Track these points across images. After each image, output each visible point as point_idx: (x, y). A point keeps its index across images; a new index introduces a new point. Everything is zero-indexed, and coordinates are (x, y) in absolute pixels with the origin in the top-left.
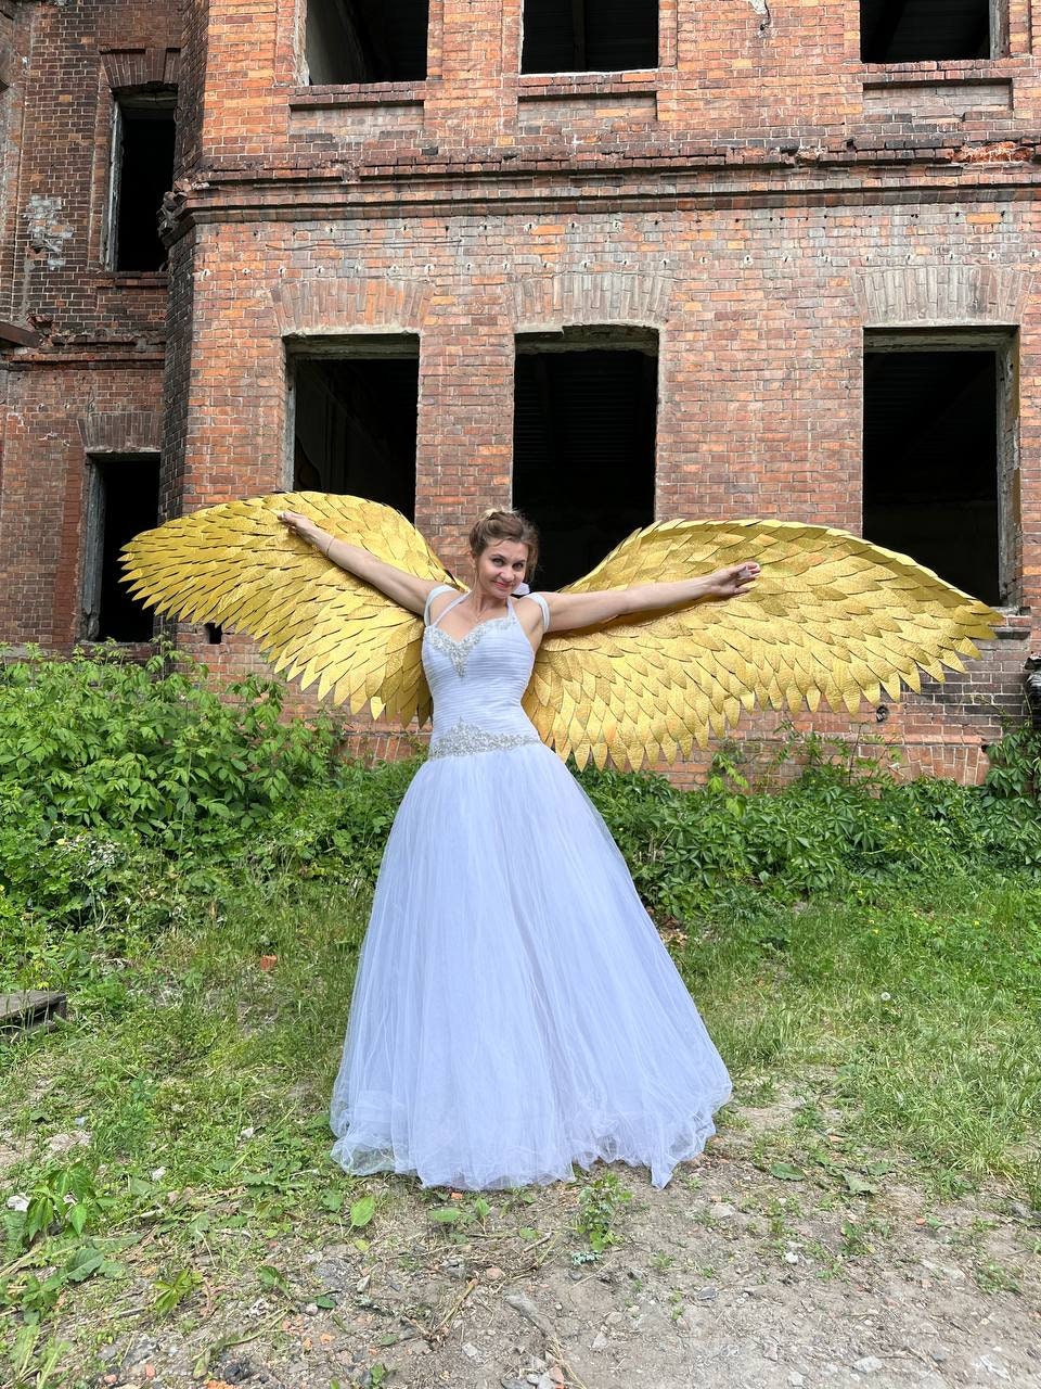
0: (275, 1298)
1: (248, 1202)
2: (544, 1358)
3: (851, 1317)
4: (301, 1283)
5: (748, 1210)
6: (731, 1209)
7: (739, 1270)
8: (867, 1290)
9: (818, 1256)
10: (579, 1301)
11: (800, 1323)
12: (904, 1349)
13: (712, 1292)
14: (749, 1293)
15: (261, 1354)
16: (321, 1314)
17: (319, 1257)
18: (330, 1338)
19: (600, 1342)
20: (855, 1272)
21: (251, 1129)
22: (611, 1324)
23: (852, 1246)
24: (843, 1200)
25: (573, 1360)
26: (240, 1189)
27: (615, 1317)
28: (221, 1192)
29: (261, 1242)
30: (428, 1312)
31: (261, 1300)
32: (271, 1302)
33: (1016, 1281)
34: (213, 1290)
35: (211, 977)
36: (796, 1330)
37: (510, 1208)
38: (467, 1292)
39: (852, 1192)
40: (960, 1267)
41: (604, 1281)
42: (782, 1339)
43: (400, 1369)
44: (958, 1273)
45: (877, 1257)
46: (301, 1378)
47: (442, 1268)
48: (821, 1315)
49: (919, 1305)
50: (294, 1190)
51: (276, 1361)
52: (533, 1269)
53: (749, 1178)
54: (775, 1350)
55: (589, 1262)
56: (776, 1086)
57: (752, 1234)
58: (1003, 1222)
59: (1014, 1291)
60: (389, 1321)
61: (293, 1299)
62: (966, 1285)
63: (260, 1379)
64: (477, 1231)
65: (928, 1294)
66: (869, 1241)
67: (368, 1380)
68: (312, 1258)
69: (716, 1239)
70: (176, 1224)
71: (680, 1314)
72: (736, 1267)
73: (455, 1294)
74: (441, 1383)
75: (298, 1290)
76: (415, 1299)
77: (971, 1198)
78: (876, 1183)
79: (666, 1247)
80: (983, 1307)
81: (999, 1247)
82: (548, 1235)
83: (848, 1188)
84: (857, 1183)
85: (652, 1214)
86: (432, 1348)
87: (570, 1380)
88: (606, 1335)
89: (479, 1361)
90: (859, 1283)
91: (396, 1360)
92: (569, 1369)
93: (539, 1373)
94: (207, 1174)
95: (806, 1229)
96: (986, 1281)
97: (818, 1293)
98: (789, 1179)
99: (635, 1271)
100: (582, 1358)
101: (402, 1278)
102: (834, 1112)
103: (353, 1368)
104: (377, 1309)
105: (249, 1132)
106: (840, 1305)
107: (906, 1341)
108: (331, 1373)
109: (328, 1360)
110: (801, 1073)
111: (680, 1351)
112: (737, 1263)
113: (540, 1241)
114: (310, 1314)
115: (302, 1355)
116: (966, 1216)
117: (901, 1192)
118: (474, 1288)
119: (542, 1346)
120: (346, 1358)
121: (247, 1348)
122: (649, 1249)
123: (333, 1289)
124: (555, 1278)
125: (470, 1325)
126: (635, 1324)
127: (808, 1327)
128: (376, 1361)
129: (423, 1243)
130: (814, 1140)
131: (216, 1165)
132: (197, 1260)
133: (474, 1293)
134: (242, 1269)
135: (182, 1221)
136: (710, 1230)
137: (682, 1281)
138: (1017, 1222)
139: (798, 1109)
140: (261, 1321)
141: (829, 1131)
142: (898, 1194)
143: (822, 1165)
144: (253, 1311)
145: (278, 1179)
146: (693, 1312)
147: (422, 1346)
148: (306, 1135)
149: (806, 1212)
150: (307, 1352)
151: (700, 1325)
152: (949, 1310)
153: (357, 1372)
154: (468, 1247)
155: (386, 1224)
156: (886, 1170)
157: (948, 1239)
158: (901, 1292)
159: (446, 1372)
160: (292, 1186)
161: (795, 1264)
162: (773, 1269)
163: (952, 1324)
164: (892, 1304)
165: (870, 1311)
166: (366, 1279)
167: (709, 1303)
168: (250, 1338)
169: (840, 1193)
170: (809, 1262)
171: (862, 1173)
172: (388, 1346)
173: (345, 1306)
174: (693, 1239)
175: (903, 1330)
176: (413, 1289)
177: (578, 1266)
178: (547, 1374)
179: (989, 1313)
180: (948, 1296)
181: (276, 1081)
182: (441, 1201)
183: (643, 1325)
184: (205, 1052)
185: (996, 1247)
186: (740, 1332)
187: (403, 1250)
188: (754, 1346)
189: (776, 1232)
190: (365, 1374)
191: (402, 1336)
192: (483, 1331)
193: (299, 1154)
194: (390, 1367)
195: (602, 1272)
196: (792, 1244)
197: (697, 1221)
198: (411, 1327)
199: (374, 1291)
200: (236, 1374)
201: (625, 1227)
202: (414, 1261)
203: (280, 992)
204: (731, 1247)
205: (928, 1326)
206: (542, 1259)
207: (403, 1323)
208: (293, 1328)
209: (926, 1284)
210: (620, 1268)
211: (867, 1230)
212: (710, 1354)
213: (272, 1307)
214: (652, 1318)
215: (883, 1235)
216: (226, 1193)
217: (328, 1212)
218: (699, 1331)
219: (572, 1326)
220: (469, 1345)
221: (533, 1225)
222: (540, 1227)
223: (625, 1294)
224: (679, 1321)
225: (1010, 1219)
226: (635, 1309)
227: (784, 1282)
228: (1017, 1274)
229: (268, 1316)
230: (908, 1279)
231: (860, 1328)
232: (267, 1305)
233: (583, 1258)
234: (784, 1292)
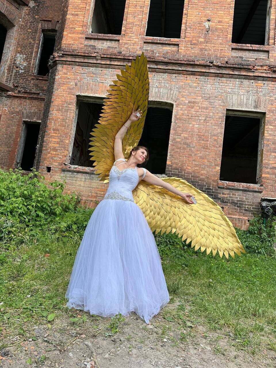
0: (21, 336)
1: (23, 313)
2: (90, 359)
3: (177, 356)
4: (30, 333)
5: (157, 327)
6: (153, 327)
7: (150, 342)
8: (183, 350)
9: (173, 340)
10: (104, 345)
11: (162, 356)
12: (189, 366)
13: (141, 347)
14: (151, 348)
15: (13, 350)
16: (33, 342)
17: (37, 327)
18: (34, 348)
19: (107, 356)
20: (181, 345)
21: (30, 295)
22: (111, 352)
23: (183, 339)
24: (184, 328)
25: (98, 359)
26: (21, 309)
27: (113, 350)
28: (16, 310)
29: (23, 323)
30: (62, 344)
31: (17, 337)
32: (20, 337)
33: (225, 352)
34: (5, 333)
35: (31, 257)
36: (161, 358)
37: (92, 321)
38: (74, 340)
39: (187, 326)
40: (210, 347)
41: (113, 341)
42: (156, 360)
43: (50, 357)
44: (209, 348)
45: (189, 342)
46: (22, 357)
47: (69, 333)
48: (169, 355)
49: (197, 355)
50: (36, 311)
51: (16, 352)
52: (94, 336)
53: (160, 320)
54: (154, 362)
55: (110, 336)
56: (175, 299)
57: (157, 333)
58: (226, 338)
59: (223, 354)
60: (51, 345)
61: (26, 337)
62: (211, 352)
63: (10, 356)
64: (82, 325)
65: (200, 353)
66: (188, 338)
67: (40, 359)
68: (35, 328)
69: (146, 334)
70: (1, 316)
71: (131, 351)
72: (150, 341)
73: (71, 340)
74: (60, 362)
75: (28, 335)
76: (60, 341)
77: (219, 331)
78: (194, 325)
79: (132, 334)
80: (214, 358)
81: (223, 344)
82: (101, 328)
83: (186, 325)
84: (189, 324)
85: (131, 326)
86: (60, 353)
87: (96, 365)
88: (109, 354)
89: (73, 357)
90: (182, 348)
91: (50, 355)
92: (96, 362)
93: (88, 362)
94: (14, 305)
95: (172, 334)
96: (217, 351)
97: (170, 350)
98: (171, 321)
99: (122, 339)
100: (101, 360)
101: (58, 335)
102: (189, 307)
103: (37, 356)
104: (48, 342)
105: (29, 296)
106: (175, 353)
107: (190, 364)
108: (30, 356)
109: (31, 353)
110: (183, 297)
111: (128, 360)
112: (150, 340)
113: (98, 329)
114: (30, 341)
115: (24, 351)
116: (216, 335)
117: (200, 328)
118: (76, 339)
119: (91, 355)
120: (36, 353)
121: (10, 348)
122: (127, 334)
123: (38, 336)
124: (99, 339)
125: (73, 348)
126: (118, 352)
127: (165, 358)
128: (43, 354)
129: (66, 327)
130: (181, 313)
131: (17, 303)
132: (4, 325)
133: (76, 340)
134: (15, 328)
135: (3, 316)
136: (145, 331)
137: (134, 343)
138: (230, 338)
139: (179, 305)
140: (16, 342)
141: (186, 311)
142: (199, 328)
143: (181, 319)
144: (14, 339)
145: (32, 308)
146: (134, 351)
147: (58, 352)
148: (44, 298)
149: (173, 330)
150: (26, 351)
151: (136, 354)
152: (204, 357)
153: (38, 357)
154: (78, 329)
155: (57, 321)
156: (198, 322)
157: (209, 340)
158: (192, 351)
159: (63, 360)
160: (36, 310)
161: (166, 342)
162: (159, 343)
163: (204, 361)
164: (189, 354)
165: (183, 355)
166: (48, 334)
167: (140, 349)
168: (11, 346)
169: (183, 326)
170: (170, 342)
171: (191, 322)
172: (49, 351)
173: (40, 340)
174: (140, 333)
175: (190, 361)
176: (60, 338)
177: (106, 336)
178: (90, 363)
179: (215, 359)
180: (205, 354)
181: (40, 285)
182: (75, 317)
183: (120, 353)
184: (23, 275)
185: (222, 343)
186: (146, 357)
187: (60, 328)
188: (149, 361)
189: (163, 334)
190: (40, 358)
191: (53, 349)
192: (75, 350)
193: (40, 302)
194: (47, 356)
195: (112, 338)
196: (167, 337)
197: (142, 329)
198: (56, 347)
199: (49, 337)
200: (4, 354)
201: (122, 328)
202: (62, 331)
203: (49, 263)
204: (149, 336)
205: (198, 361)
206: (97, 334)
207: (54, 346)
208: (24, 344)
209: (200, 350)
210: (118, 338)
211: (188, 335)
212: (136, 362)
213: (20, 338)
214: (123, 351)
215: (192, 337)
216: (18, 310)
217: (43, 317)
218: (135, 356)
219: (100, 351)
220: (71, 353)
221: (97, 325)
222: (100, 326)
223: (117, 344)
224: (130, 353)
225: (228, 337)
226: (119, 349)
227: (162, 346)
228: (225, 350)
229: (18, 341)
230: (195, 349)
231: (179, 359)
232: (19, 338)
233: (109, 335)
234: (161, 348)
